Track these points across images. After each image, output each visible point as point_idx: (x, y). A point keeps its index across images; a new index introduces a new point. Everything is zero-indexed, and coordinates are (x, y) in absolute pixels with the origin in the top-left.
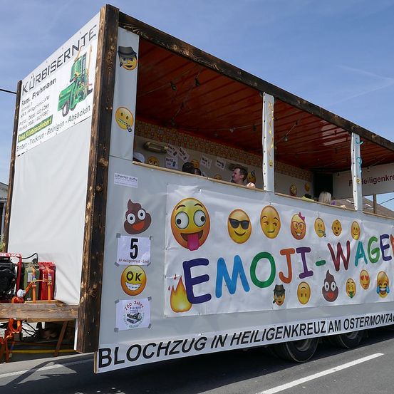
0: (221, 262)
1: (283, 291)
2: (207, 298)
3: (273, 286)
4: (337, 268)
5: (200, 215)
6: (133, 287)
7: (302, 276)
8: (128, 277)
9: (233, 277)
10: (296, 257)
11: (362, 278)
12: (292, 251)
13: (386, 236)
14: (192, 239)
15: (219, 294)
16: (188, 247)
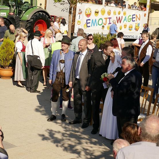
0: (93, 20)
1: (104, 27)
2: (90, 26)
3: (102, 26)
4: (118, 23)
5: (90, 11)
6: (79, 23)
7: (109, 24)
8: (78, 22)
9: (94, 23)
10: (108, 20)
11: (125, 26)
12: (107, 18)
13: (134, 15)
14: (88, 15)
15: (92, 26)
16: (87, 17)
